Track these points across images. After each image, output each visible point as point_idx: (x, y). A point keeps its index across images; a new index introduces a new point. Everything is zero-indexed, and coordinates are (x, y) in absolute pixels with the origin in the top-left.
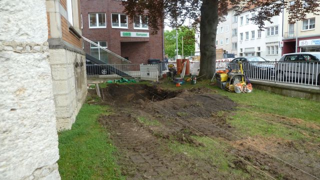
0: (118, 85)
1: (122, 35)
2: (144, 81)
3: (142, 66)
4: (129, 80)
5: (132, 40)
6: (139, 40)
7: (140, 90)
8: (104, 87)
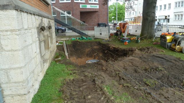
0: (79, 42)
1: (81, 7)
2: (97, 38)
3: (96, 28)
4: (86, 38)
5: (88, 10)
6: (92, 10)
7: (95, 45)
8: (69, 44)
